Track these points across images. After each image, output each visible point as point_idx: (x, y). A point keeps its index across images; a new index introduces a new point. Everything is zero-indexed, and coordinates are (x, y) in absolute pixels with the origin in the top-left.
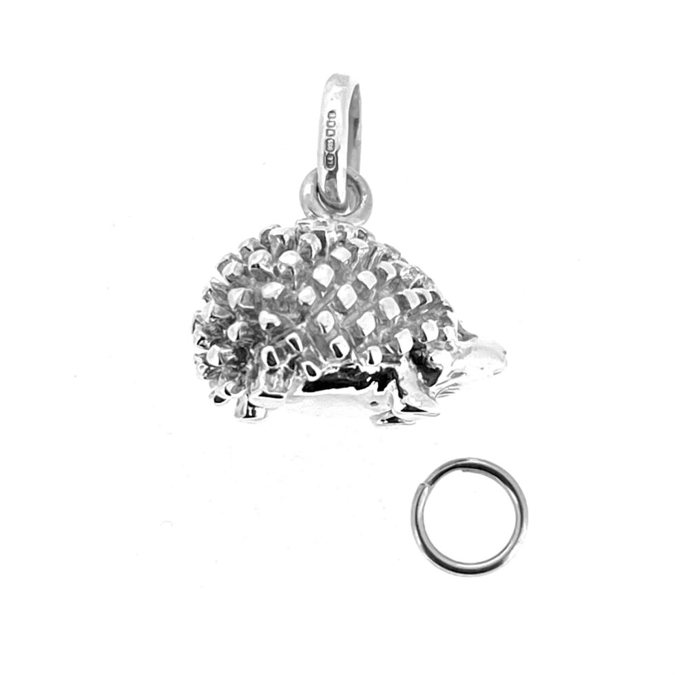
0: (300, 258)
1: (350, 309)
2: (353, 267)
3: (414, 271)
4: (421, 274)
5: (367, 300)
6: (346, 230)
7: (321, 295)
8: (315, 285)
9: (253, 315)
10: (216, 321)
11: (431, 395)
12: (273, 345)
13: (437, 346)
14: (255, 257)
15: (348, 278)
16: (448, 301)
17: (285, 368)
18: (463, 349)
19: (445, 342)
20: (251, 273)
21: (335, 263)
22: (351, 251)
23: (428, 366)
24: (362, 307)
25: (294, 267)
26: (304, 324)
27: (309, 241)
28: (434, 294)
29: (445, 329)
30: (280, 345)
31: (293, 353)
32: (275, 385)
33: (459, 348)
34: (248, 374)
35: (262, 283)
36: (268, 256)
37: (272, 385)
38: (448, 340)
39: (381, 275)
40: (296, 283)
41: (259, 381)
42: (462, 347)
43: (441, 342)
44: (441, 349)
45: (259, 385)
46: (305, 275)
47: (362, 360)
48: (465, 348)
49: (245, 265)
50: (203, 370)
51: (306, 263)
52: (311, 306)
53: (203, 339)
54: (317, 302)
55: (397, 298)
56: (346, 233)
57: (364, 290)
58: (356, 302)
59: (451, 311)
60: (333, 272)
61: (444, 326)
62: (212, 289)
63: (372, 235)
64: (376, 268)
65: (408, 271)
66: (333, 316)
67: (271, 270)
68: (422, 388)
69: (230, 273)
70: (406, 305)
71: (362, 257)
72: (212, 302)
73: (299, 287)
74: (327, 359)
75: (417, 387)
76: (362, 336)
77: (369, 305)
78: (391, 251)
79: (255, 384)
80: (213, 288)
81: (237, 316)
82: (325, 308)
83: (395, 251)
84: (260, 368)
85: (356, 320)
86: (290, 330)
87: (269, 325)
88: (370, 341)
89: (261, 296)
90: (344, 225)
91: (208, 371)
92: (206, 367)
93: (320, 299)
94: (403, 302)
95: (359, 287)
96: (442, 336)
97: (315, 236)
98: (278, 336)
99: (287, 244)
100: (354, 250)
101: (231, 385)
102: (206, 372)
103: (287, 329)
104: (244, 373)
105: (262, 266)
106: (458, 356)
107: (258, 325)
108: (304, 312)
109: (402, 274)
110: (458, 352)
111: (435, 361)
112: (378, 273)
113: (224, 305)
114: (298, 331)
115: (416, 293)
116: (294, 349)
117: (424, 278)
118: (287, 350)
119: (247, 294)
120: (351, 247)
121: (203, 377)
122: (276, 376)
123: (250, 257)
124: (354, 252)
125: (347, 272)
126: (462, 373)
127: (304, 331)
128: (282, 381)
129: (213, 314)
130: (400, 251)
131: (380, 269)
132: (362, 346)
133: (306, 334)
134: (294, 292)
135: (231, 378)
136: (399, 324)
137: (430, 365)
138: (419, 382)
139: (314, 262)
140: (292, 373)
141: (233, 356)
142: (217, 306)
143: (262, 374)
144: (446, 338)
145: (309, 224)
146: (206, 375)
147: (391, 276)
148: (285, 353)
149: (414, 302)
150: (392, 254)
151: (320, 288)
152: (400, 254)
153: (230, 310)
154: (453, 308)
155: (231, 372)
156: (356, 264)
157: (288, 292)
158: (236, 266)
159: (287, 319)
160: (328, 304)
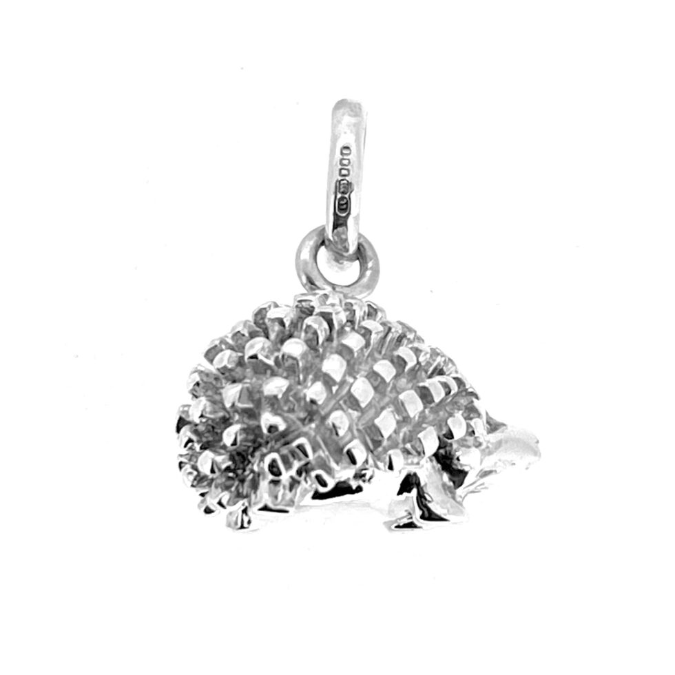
0: (305, 347)
1: (366, 406)
2: (366, 354)
3: (435, 353)
4: (442, 356)
5: (383, 394)
6: (355, 307)
7: (331, 391)
8: (324, 379)
9: (252, 414)
10: (207, 421)
11: (459, 499)
12: (278, 451)
13: (465, 443)
14: (252, 347)
15: (361, 367)
16: (473, 386)
17: (292, 477)
18: (492, 444)
19: (472, 438)
20: (248, 365)
21: (345, 351)
22: (363, 335)
23: (454, 466)
24: (378, 402)
25: (299, 358)
26: (313, 425)
27: (315, 326)
28: (458, 380)
29: (472, 423)
30: (285, 451)
31: (300, 460)
32: (280, 498)
33: (488, 442)
34: (246, 484)
35: (261, 376)
36: (268, 344)
37: (276, 497)
38: (476, 435)
39: (400, 363)
40: (301, 377)
41: (261, 493)
42: (491, 441)
43: (468, 438)
44: (469, 447)
45: (261, 498)
46: (311, 367)
47: (380, 464)
48: (494, 441)
49: (240, 354)
50: (191, 478)
51: (312, 351)
52: (320, 406)
53: (190, 441)
54: (328, 400)
55: (418, 391)
56: (354, 311)
57: (380, 382)
58: (373, 398)
59: (477, 398)
60: (345, 363)
61: (471, 419)
62: (200, 382)
63: (382, 311)
64: (392, 356)
65: (428, 356)
66: (347, 415)
67: (271, 362)
68: (448, 492)
69: (222, 365)
70: (429, 399)
71: (375, 341)
72: (203, 400)
73: (305, 380)
74: (340, 464)
75: (443, 491)
76: (380, 438)
77: (387, 400)
78: (406, 329)
79: (256, 497)
80: (202, 380)
81: (232, 414)
82: (337, 406)
83: (410, 330)
84: (261, 477)
85: (373, 419)
86: (296, 433)
87: (272, 428)
88: (390, 443)
89: (260, 392)
90: (352, 301)
91: (198, 478)
92: (195, 473)
93: (331, 396)
94: (425, 395)
95: (376, 380)
96: (470, 430)
97: (321, 319)
98: (282, 441)
99: (287, 328)
100: (367, 333)
101: (226, 497)
102: (195, 479)
103: (293, 431)
104: (242, 481)
105: (260, 357)
106: (488, 452)
107: (259, 427)
108: (312, 411)
109: (421, 359)
110: (488, 447)
111: (463, 461)
112: (395, 360)
113: (217, 402)
114: (305, 434)
115: (439, 382)
116: (301, 455)
117: (445, 360)
118: (293, 456)
119: (245, 392)
120: (363, 331)
121: (190, 484)
122: (281, 487)
123: (248, 345)
124: (367, 337)
125: (360, 360)
126: (490, 472)
127: (313, 433)
128: (287, 491)
129: (204, 414)
130: (416, 329)
131: (399, 357)
132: (380, 449)
133: (315, 437)
134: (299, 387)
135: (227, 488)
136: (421, 419)
137: (456, 465)
138: (444, 485)
139: (321, 350)
140: (299, 482)
141: (230, 463)
142: (208, 404)
143: (264, 485)
144: (473, 432)
145: (311, 301)
146: (195, 483)
147: (411, 364)
148: (291, 459)
149: (439, 394)
150: (408, 334)
151: (331, 383)
152: (415, 332)
153: (224, 408)
154: (480, 395)
155: (226, 481)
156: (369, 351)
157: (293, 388)
158: (230, 357)
159: (292, 420)
160: (340, 400)
